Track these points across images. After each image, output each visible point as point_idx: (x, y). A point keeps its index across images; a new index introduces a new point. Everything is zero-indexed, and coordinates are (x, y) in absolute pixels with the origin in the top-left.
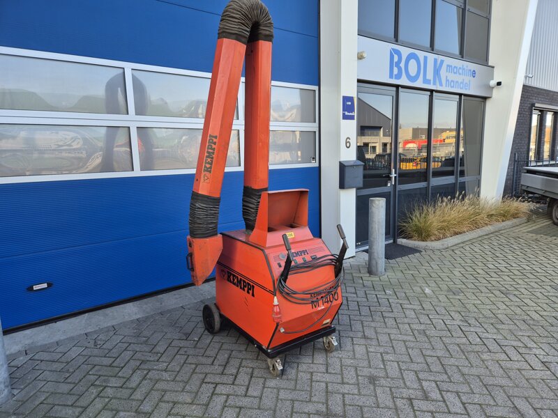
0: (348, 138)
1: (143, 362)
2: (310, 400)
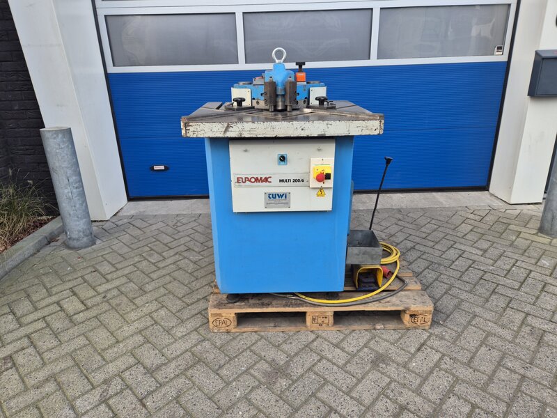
1: (189, 249)
2: (279, 345)
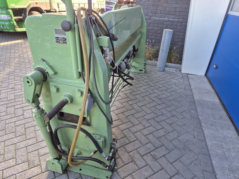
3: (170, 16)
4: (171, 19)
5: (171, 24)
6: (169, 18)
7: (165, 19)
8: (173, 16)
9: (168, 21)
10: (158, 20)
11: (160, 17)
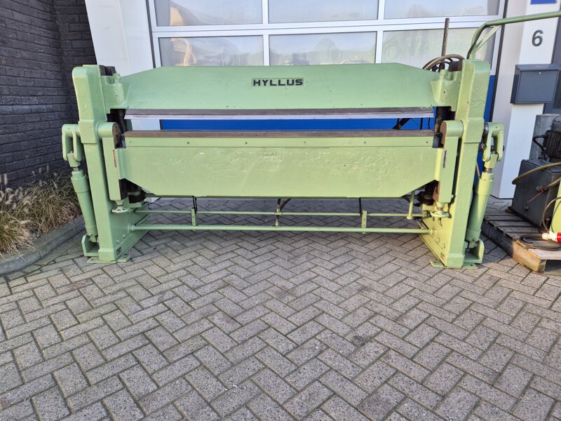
0: (541, 32)
2: (288, 279)
3: (31, 98)
4: (36, 107)
5: (38, 119)
6: (30, 105)
7: (25, 107)
8: (35, 99)
9: (31, 113)
10: (11, 113)
11: (13, 105)
